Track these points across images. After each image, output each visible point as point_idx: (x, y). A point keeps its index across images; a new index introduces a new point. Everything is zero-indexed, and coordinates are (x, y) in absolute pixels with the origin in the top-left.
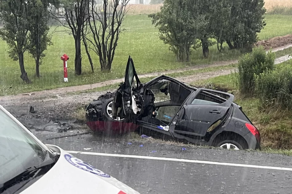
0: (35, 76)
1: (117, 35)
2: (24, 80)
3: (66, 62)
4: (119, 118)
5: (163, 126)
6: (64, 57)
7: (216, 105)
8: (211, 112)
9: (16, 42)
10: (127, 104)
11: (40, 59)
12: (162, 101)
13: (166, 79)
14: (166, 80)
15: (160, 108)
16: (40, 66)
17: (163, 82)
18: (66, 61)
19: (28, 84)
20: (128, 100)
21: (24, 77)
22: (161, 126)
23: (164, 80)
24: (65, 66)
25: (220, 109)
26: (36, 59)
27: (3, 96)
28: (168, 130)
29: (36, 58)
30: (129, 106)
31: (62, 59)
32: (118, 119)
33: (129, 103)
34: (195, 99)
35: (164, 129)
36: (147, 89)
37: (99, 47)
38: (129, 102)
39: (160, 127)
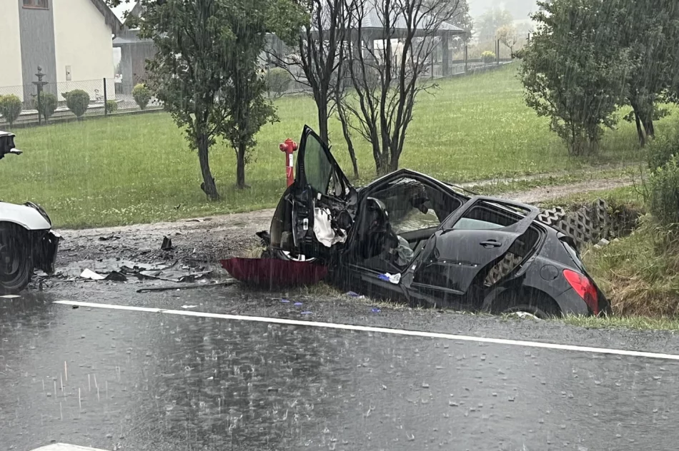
0: (233, 187)
1: (412, 96)
2: (207, 193)
3: (291, 156)
4: (303, 257)
5: (391, 274)
6: (285, 145)
7: (499, 229)
8: (484, 245)
9: (193, 116)
10: (302, 224)
11: (246, 152)
12: (422, 227)
13: (412, 178)
14: (412, 180)
15: (422, 242)
16: (247, 168)
17: (405, 184)
18: (292, 153)
19: (215, 201)
20: (305, 218)
21: (209, 187)
22: (388, 275)
23: (407, 181)
24: (288, 164)
25: (501, 237)
26: (238, 150)
28: (397, 282)
29: (238, 149)
30: (305, 228)
31: (282, 148)
33: (306, 223)
34: (462, 219)
35: (391, 281)
36: (368, 198)
37: (371, 122)
38: (306, 220)
39: (385, 276)
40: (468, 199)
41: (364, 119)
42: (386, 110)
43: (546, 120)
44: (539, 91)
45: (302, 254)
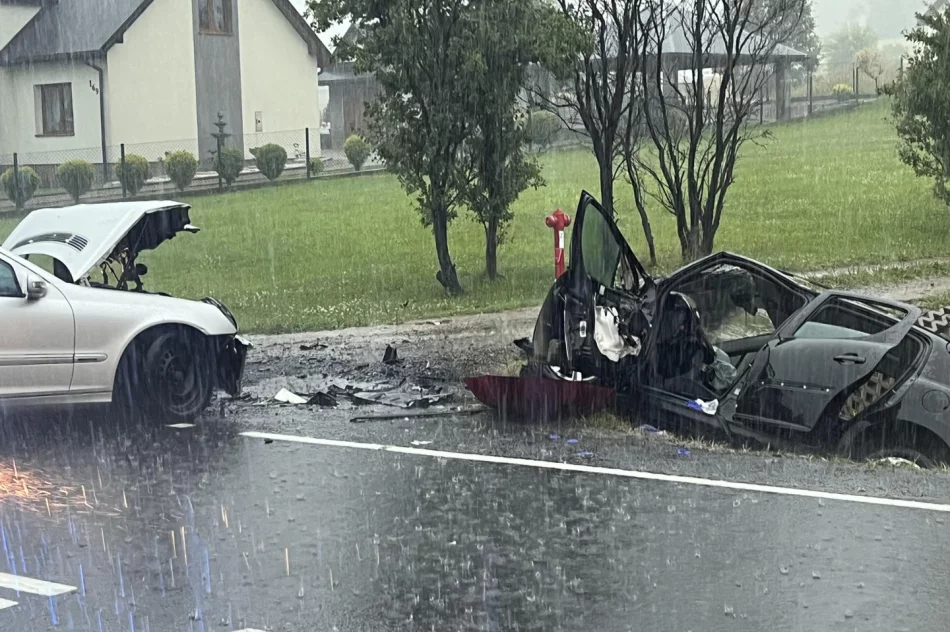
0: (481, 277)
1: (733, 149)
2: (445, 285)
3: (561, 233)
4: (579, 375)
5: (705, 401)
6: (553, 218)
7: (860, 339)
8: (840, 360)
9: (427, 179)
10: (578, 329)
11: (498, 229)
12: (749, 334)
13: (734, 265)
14: (735, 268)
16: (501, 250)
17: (724, 272)
18: (562, 230)
19: (456, 296)
20: (581, 320)
21: (448, 279)
22: (699, 401)
23: (727, 268)
24: (557, 244)
25: (865, 350)
26: (487, 226)
27: (366, 325)
28: (713, 412)
29: (487, 224)
30: (583, 335)
31: (550, 223)
32: (575, 377)
33: (583, 327)
34: (808, 323)
35: (705, 411)
36: (672, 293)
37: (675, 187)
38: (583, 324)
39: (696, 404)
40: (816, 295)
41: (664, 181)
42: (696, 168)
43: (928, 183)
44: (919, 140)
45: (577, 371)
